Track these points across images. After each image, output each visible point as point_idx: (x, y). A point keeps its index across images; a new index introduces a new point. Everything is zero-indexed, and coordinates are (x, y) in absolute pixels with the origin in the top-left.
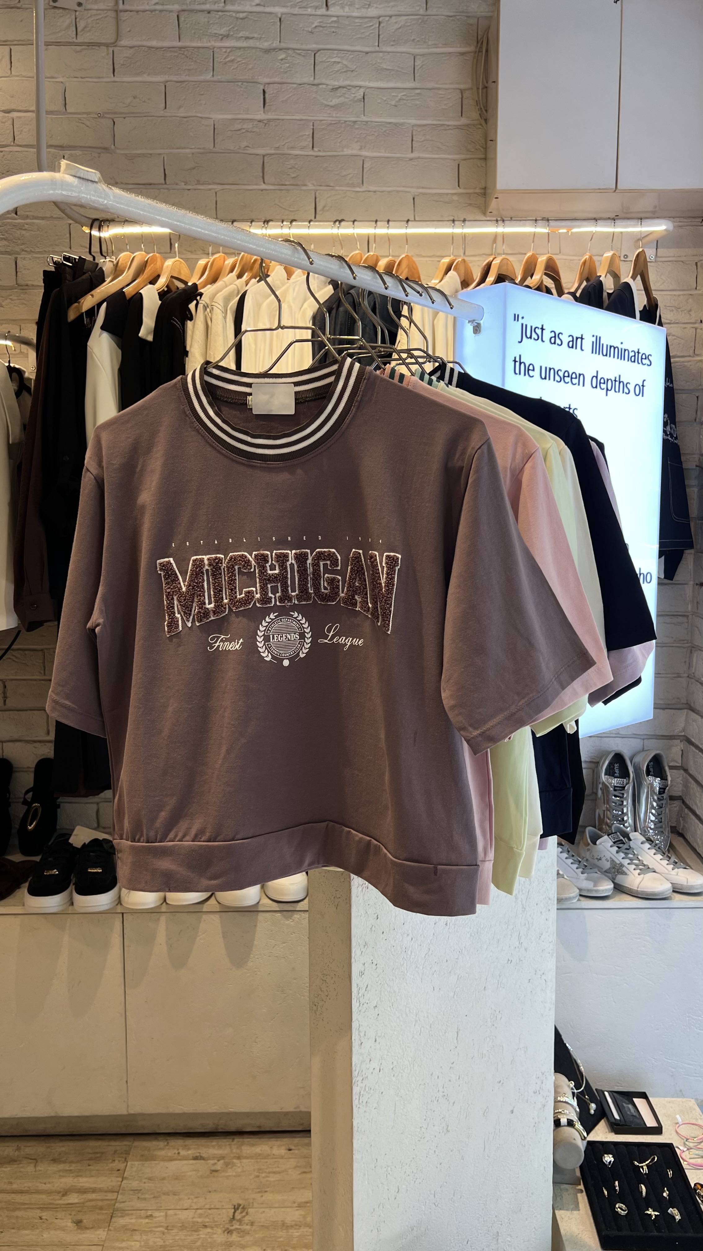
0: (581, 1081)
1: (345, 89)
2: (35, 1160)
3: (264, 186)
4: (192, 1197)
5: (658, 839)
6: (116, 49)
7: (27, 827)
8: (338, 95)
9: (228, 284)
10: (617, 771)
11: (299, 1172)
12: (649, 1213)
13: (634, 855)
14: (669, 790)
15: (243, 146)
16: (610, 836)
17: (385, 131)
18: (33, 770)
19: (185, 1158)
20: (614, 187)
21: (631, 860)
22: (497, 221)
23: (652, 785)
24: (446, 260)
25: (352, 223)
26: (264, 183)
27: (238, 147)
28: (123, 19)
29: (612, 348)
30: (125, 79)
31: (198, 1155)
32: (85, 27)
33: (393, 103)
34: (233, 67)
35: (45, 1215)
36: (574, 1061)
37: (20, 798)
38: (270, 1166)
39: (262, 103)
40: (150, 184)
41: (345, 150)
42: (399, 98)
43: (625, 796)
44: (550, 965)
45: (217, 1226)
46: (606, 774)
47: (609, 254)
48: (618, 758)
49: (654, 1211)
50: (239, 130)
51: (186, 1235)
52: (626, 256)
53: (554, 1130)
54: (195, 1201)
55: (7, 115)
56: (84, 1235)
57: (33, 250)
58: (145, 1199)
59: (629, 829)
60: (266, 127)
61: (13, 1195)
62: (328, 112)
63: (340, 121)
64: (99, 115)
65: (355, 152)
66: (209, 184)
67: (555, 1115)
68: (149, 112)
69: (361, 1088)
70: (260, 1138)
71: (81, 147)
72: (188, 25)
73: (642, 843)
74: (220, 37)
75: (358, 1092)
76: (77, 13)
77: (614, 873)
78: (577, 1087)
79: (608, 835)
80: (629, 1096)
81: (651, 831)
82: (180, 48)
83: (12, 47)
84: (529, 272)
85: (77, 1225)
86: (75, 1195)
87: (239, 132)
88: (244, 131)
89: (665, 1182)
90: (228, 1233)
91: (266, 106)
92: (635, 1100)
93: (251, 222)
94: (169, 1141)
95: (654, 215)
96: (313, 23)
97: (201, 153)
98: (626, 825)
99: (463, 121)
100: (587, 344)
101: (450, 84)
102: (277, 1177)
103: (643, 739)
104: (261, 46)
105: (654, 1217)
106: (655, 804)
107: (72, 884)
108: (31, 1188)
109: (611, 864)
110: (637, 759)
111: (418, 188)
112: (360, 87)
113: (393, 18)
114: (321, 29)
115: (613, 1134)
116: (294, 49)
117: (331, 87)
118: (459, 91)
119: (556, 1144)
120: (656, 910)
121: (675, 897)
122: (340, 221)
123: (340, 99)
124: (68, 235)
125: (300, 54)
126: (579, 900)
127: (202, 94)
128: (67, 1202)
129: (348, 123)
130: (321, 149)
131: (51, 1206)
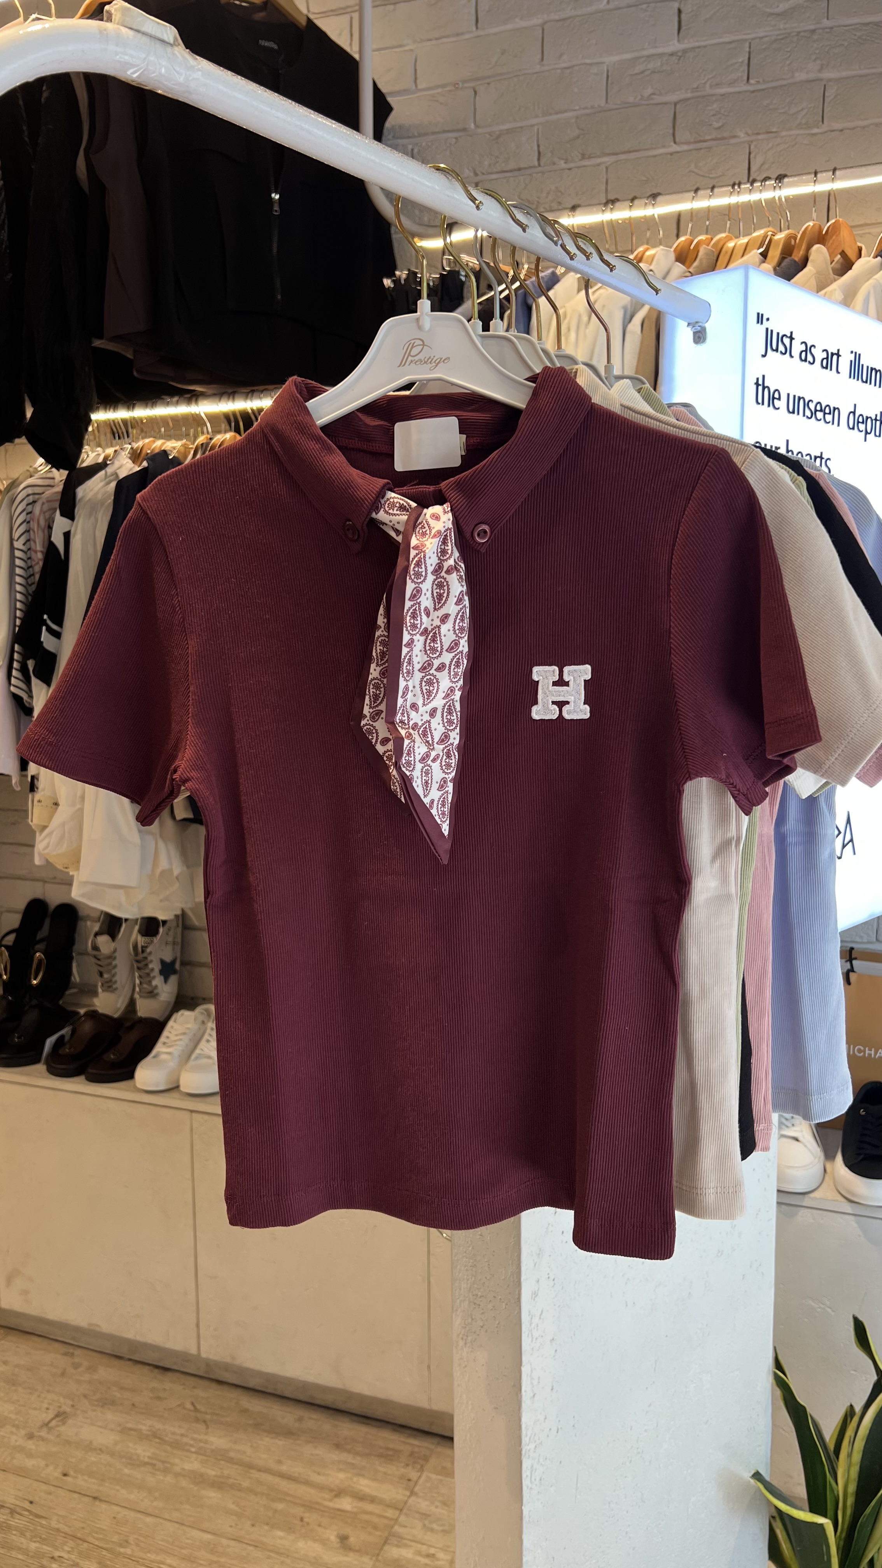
2: (316, 1439)
3: (675, 148)
15: (646, 95)
17: (860, 37)
26: (675, 142)
27: (639, 97)
30: (492, 30)
35: (307, 1516)
39: (676, 27)
40: (519, 170)
50: (642, 72)
56: (346, 1559)
58: (432, 1530)
60: (680, 62)
61: (277, 1480)
62: (773, 22)
63: (789, 34)
64: (457, 86)
65: (812, 76)
66: (599, 157)
68: (519, 70)
71: (433, 134)
83: (353, 15)
85: (341, 1542)
86: (350, 1500)
87: (641, 76)
88: (649, 72)
91: (682, 31)
97: (589, 115)
108: (302, 1476)
127: (591, 32)
128: (338, 1506)
129: (802, 34)
130: (761, 80)
131: (317, 1507)
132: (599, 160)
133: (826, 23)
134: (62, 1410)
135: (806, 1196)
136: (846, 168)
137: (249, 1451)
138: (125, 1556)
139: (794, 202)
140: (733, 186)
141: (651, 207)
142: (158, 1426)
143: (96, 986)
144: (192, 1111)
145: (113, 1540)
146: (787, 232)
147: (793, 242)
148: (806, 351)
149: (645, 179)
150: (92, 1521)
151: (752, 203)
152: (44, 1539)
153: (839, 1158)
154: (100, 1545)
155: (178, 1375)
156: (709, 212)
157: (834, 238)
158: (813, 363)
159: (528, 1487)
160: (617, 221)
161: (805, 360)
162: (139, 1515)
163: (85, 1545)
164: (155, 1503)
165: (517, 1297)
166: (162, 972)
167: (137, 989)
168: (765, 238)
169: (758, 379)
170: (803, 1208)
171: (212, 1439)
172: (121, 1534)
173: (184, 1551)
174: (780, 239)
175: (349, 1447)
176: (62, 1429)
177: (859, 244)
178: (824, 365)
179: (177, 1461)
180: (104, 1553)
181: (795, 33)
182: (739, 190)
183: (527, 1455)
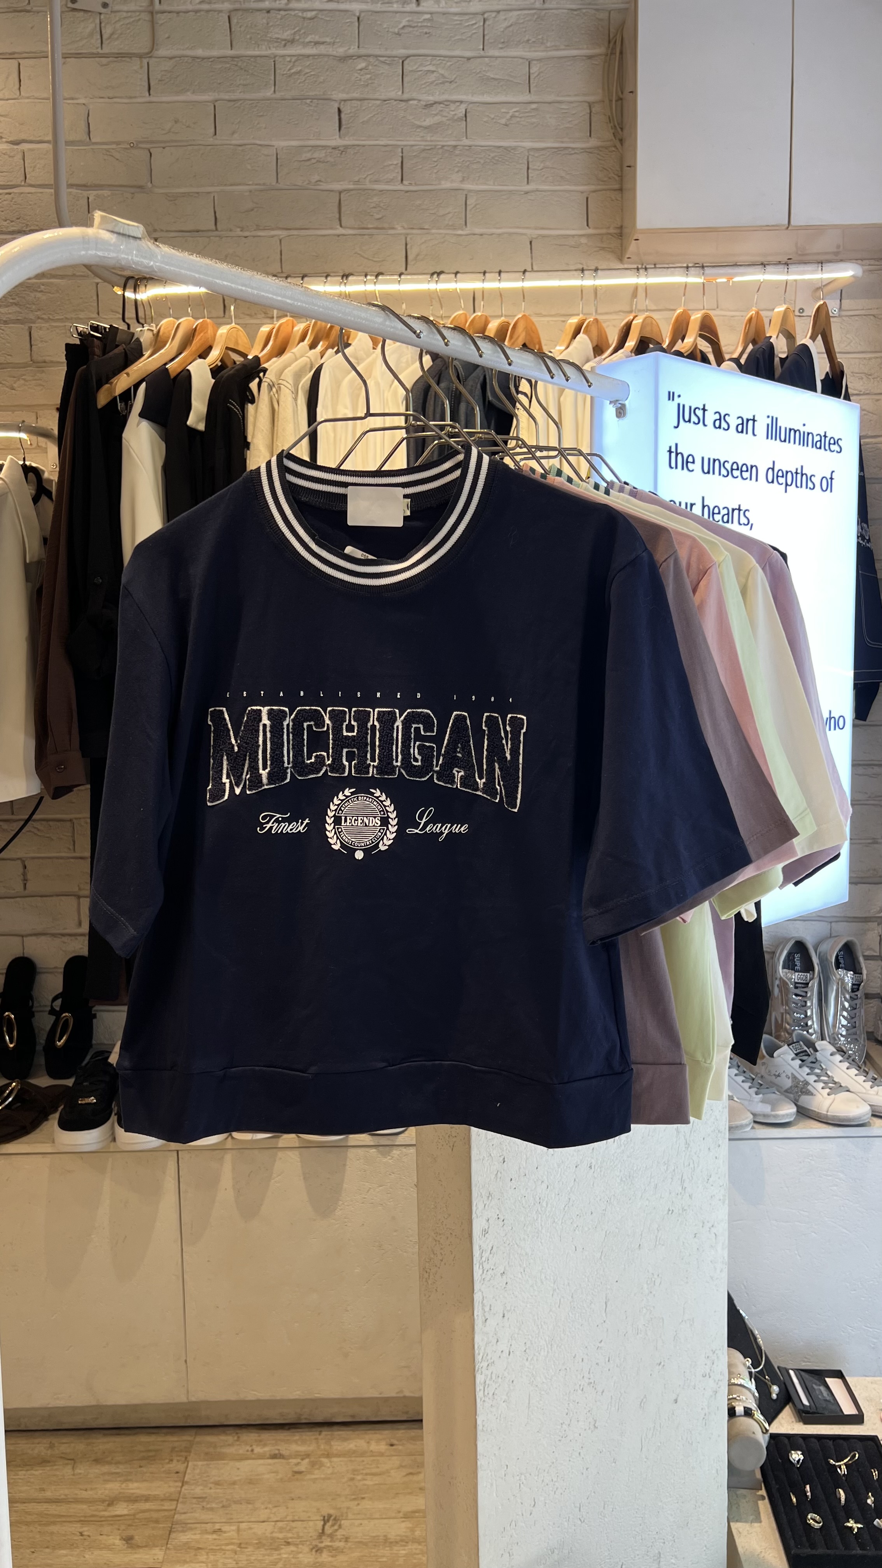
0: (759, 1357)
1: (442, 105)
2: (73, 1460)
3: (341, 231)
4: (270, 1506)
5: (851, 1049)
6: (152, 61)
7: (55, 1042)
8: (433, 112)
9: (298, 356)
10: (798, 963)
11: (405, 1474)
12: (849, 1525)
13: (822, 1069)
14: (864, 986)
15: (313, 181)
16: (791, 1047)
17: (493, 158)
18: (62, 970)
19: (261, 1457)
20: (787, 222)
21: (818, 1076)
22: (638, 269)
23: (842, 980)
24: (574, 321)
25: (453, 276)
26: (341, 226)
27: (307, 182)
28: (160, 22)
29: (792, 432)
30: (164, 99)
31: (277, 1452)
32: (112, 34)
33: (503, 121)
34: (299, 81)
35: (86, 1530)
36: (750, 1332)
37: (46, 1006)
38: (368, 1466)
39: (337, 125)
40: (198, 231)
41: (443, 182)
42: (510, 114)
43: (809, 995)
44: (722, 1214)
45: (302, 1543)
46: (784, 968)
47: (781, 309)
48: (800, 947)
49: (855, 1523)
50: (309, 160)
51: (264, 1555)
52: (802, 310)
53: (728, 1421)
54: (275, 1510)
55: (15, 147)
56: (136, 1556)
57: (51, 317)
58: (212, 1509)
59: (814, 1036)
60: (343, 156)
61: (45, 1506)
62: (421, 134)
63: (436, 146)
64: (132, 145)
65: (455, 185)
66: (273, 229)
67: (730, 1401)
68: (194, 140)
69: (486, 1376)
70: (353, 1431)
71: (110, 186)
72: (243, 29)
73: (831, 1055)
74: (283, 42)
75: (482, 1381)
76: (102, 17)
77: (797, 1092)
78: (755, 1365)
79: (789, 1045)
80: (820, 1375)
81: (842, 1039)
82: (233, 57)
83: (21, 61)
84: (680, 333)
85: (127, 1543)
86: (125, 1505)
87: (308, 163)
88: (313, 161)
89: (869, 1485)
90: (316, 1551)
91: (343, 127)
92: (827, 1379)
93: (326, 277)
94: (239, 1435)
95: (836, 257)
96: (401, 22)
97: (262, 191)
98: (810, 1031)
99: (593, 142)
100: (761, 427)
101: (576, 95)
102: (377, 1480)
103: (831, 922)
104: (334, 53)
105: (856, 1530)
106: (847, 1004)
107: (113, 1114)
108: (69, 1497)
109: (793, 1081)
110: (823, 948)
111: (536, 229)
112: (461, 102)
113: (501, 13)
114: (411, 29)
115: (801, 1423)
116: (377, 56)
117: (424, 103)
118: (587, 104)
119: (732, 1438)
120: (851, 1139)
121: (875, 1123)
122: (439, 274)
123: (436, 118)
124: (95, 298)
125: (383, 62)
126: (753, 1128)
127: (261, 116)
128: (114, 1513)
129: (445, 148)
130: (413, 182)
131: (96, 1519)
132: (273, 233)
133: (466, 142)
181: (440, 147)
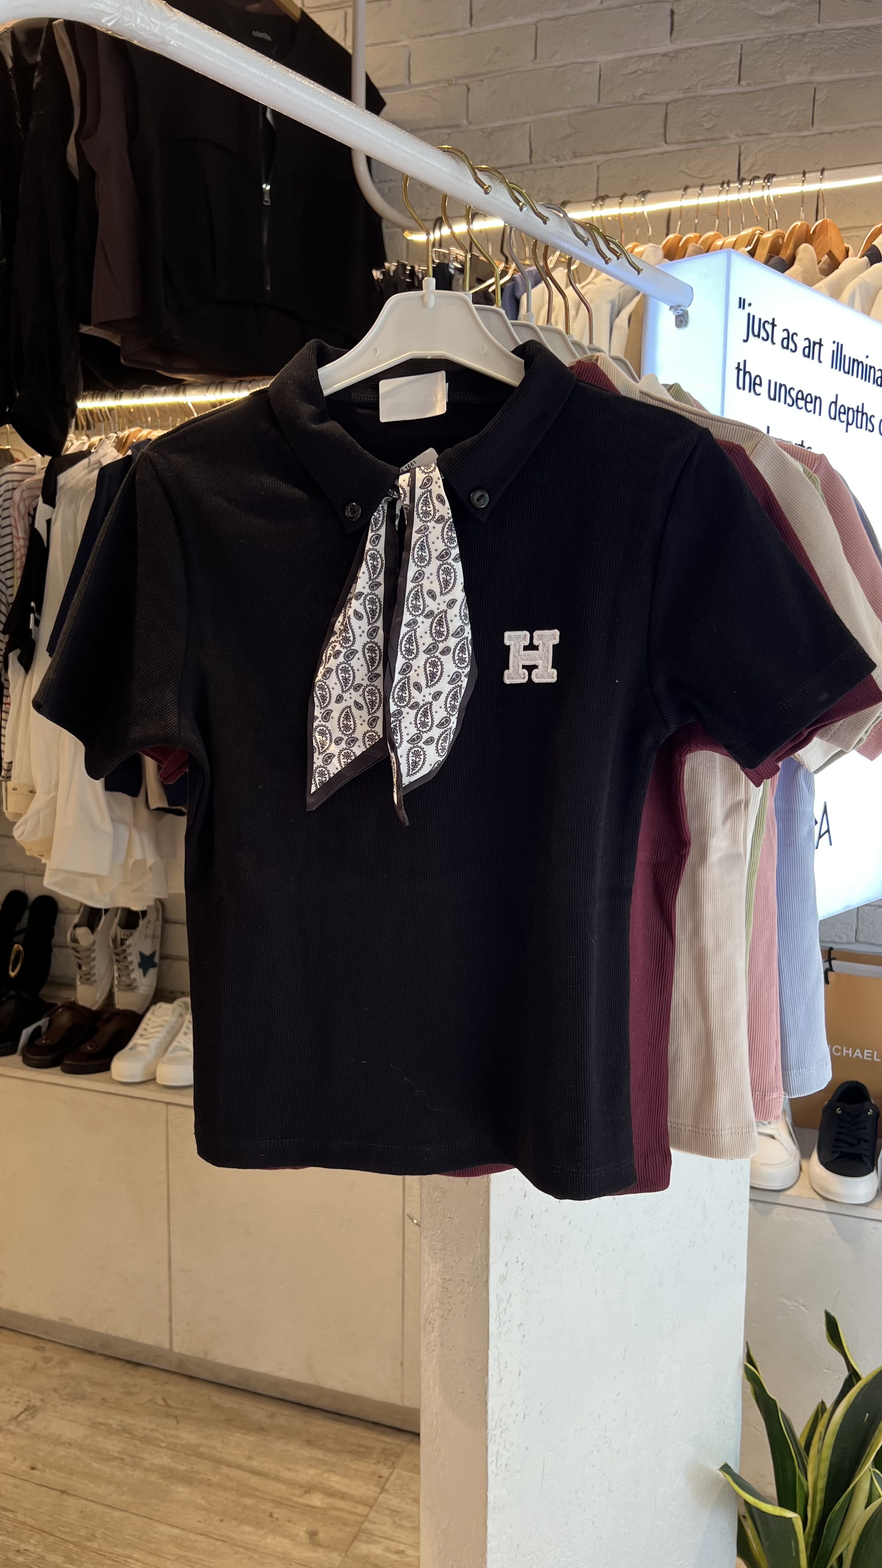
2: (287, 1436)
3: (665, 148)
15: (638, 94)
17: (852, 41)
26: (666, 142)
27: (631, 97)
30: (486, 28)
35: (277, 1512)
39: (669, 28)
40: (512, 167)
41: (788, 77)
50: (635, 72)
56: (315, 1555)
60: (672, 63)
61: (249, 1475)
62: (765, 25)
64: (450, 82)
65: (802, 79)
68: (513, 68)
85: (311, 1538)
86: (320, 1496)
87: (633, 76)
88: (640, 72)
91: (674, 32)
97: (581, 113)
108: (272, 1472)
122: (773, 177)
127: (586, 31)
128: (307, 1502)
129: (793, 37)
130: (752, 82)
131: (288, 1503)
132: (590, 159)
133: (818, 26)
134: (31, 1404)
135: (781, 1193)
136: (834, 169)
137: (219, 1446)
138: (91, 1550)
139: (783, 202)
140: (722, 184)
141: (640, 204)
142: (128, 1420)
143: (74, 979)
144: (168, 1104)
145: (82, 1534)
146: (774, 231)
147: (781, 241)
148: (788, 338)
149: (635, 178)
150: (59, 1515)
151: (741, 202)
152: (11, 1532)
153: (815, 1156)
154: (68, 1538)
155: (148, 1370)
156: (698, 210)
157: (821, 238)
158: (795, 351)
159: (493, 1472)
160: (606, 217)
161: (787, 348)
162: (107, 1510)
163: (52, 1538)
164: (123, 1498)
165: (485, 1280)
166: (140, 965)
167: (116, 982)
168: (752, 237)
169: (739, 364)
170: (777, 1206)
171: (183, 1435)
172: (87, 1528)
173: (152, 1546)
174: (768, 238)
175: (320, 1443)
176: (32, 1422)
177: (846, 245)
178: (806, 353)
179: (146, 1456)
180: (71, 1546)
181: (787, 36)
182: (728, 188)
183: (493, 1441)
